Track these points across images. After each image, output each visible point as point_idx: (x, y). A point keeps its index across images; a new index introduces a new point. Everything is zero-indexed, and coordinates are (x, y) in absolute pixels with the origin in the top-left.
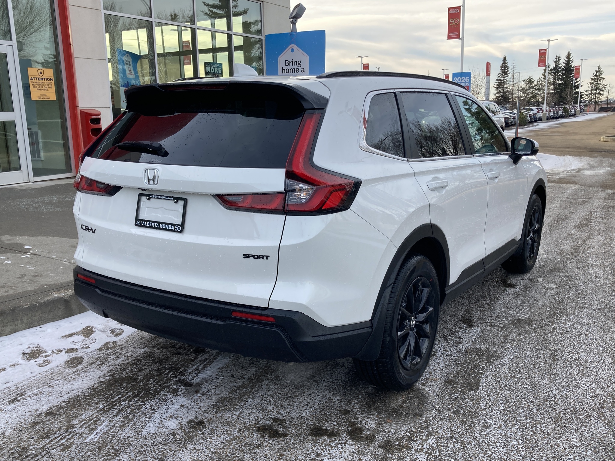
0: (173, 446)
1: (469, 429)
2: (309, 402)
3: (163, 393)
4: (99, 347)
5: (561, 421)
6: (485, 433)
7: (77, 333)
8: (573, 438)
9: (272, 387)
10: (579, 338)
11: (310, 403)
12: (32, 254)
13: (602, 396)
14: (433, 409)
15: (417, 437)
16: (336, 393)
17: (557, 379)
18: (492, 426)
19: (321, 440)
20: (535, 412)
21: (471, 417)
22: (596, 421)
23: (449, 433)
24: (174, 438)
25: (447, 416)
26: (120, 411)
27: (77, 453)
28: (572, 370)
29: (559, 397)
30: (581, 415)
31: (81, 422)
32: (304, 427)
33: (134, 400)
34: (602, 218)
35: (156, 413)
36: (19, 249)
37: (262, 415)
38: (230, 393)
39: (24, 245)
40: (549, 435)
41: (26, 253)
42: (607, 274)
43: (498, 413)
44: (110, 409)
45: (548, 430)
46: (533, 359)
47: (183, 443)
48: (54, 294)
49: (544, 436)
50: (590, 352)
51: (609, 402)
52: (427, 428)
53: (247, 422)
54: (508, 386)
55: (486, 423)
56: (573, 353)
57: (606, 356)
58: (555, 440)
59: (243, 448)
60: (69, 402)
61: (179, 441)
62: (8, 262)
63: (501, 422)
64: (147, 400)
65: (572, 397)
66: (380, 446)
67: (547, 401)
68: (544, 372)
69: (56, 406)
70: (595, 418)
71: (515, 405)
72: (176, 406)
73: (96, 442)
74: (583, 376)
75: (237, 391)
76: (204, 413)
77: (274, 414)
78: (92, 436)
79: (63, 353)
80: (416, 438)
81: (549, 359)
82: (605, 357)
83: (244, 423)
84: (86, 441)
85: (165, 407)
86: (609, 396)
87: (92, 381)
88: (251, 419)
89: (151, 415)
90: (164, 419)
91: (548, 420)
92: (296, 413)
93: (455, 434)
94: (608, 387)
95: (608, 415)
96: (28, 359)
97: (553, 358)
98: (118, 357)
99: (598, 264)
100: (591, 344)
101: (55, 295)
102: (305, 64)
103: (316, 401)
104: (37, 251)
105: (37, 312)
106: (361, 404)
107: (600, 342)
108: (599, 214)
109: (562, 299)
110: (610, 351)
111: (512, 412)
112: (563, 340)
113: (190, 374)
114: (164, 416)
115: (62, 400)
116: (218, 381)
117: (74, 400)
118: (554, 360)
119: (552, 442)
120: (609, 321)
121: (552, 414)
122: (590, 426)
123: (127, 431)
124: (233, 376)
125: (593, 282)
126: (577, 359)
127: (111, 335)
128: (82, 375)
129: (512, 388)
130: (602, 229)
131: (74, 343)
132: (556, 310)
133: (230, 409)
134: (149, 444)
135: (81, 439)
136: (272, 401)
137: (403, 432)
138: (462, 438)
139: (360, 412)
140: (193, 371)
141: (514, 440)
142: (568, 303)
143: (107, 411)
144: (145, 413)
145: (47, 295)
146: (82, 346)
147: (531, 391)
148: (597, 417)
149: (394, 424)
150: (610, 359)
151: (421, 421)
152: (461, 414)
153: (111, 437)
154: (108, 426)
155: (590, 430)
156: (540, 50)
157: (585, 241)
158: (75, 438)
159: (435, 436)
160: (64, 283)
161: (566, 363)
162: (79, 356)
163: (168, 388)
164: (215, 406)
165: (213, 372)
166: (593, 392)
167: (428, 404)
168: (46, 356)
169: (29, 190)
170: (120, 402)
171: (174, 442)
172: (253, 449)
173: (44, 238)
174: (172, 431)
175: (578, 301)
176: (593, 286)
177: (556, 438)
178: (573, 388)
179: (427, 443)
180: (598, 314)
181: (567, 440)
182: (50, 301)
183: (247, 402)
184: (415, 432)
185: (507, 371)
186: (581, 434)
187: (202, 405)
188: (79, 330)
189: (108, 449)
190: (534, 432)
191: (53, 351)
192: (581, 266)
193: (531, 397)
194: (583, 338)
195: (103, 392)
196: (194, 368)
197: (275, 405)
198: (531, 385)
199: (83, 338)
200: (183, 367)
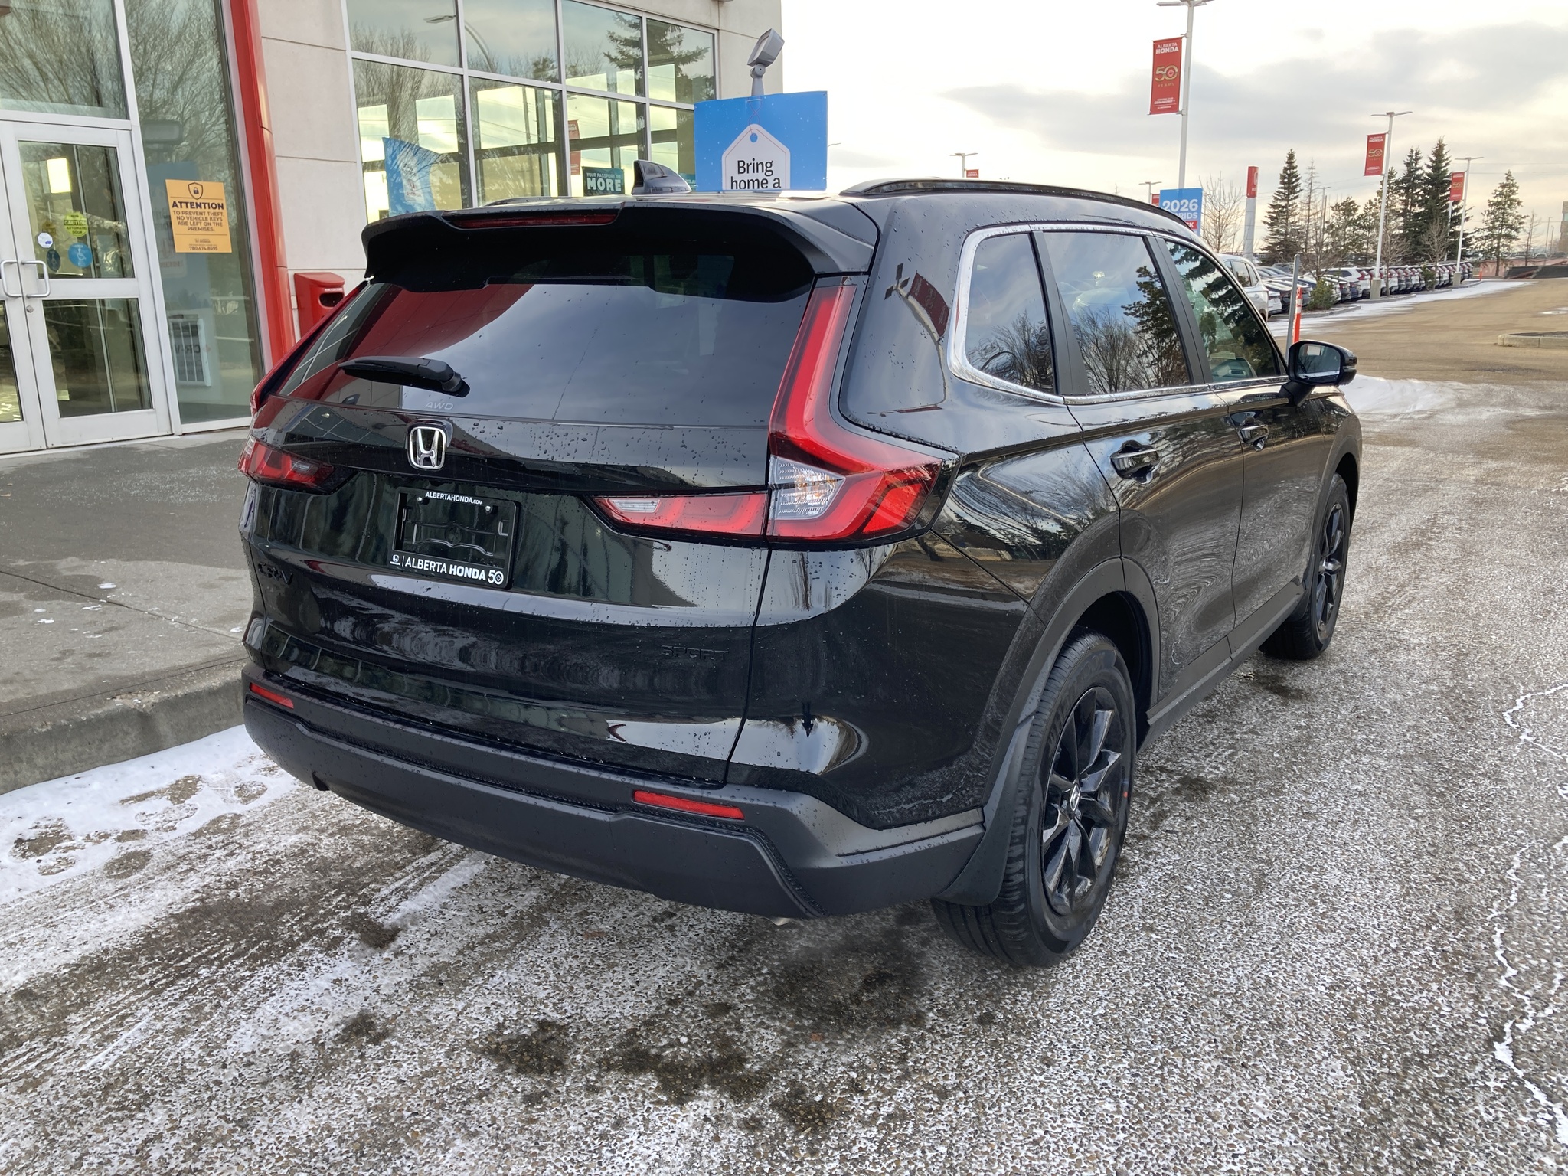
0: (282, 1087)
1: (1006, 1065)
2: (638, 982)
3: (306, 946)
4: (194, 829)
5: (1238, 1050)
6: (1042, 1078)
7: (159, 792)
8: (1257, 1100)
9: (564, 940)
10: (1333, 830)
11: (641, 984)
12: (110, 602)
13: (1355, 986)
14: (930, 1010)
15: (872, 1082)
16: (710, 958)
17: (1255, 936)
18: (1065, 1059)
19: (637, 1082)
20: (1180, 1024)
21: (1019, 1034)
22: (1326, 1054)
23: (954, 1074)
24: (291, 1067)
25: (959, 1027)
26: (190, 991)
27: (51, 1098)
28: (1296, 914)
29: (1247, 984)
30: (1291, 1036)
31: (89, 1018)
32: (608, 1045)
33: (232, 963)
34: (1459, 529)
35: (272, 999)
36: (86, 590)
37: (518, 1013)
38: (460, 953)
39: (101, 581)
40: (1199, 1087)
41: (96, 599)
42: (1439, 667)
43: (1087, 1025)
44: (167, 985)
45: (1199, 1075)
46: (1209, 882)
47: (308, 1079)
48: (118, 699)
49: (1186, 1089)
50: (1353, 868)
51: (1369, 1002)
52: (903, 1059)
53: (475, 1030)
54: (1129, 952)
55: (1051, 1050)
56: (1310, 869)
57: (1390, 878)
58: (1209, 1102)
59: (445, 1097)
60: (78, 966)
61: (301, 1074)
62: (47, 622)
63: (1088, 1049)
64: (263, 964)
65: (1280, 986)
66: (774, 1105)
67: (1215, 995)
68: (1228, 919)
69: (46, 976)
70: (1326, 1044)
71: (1134, 1004)
72: (323, 983)
73: (106, 1071)
74: (1322, 931)
75: (479, 948)
76: (384, 1001)
77: (547, 1010)
78: (101, 1057)
79: (109, 841)
80: (868, 1087)
81: (1248, 884)
82: (1386, 882)
83: (469, 1032)
84: (84, 1068)
85: (295, 985)
86: (1375, 987)
87: (150, 913)
88: (487, 1021)
89: (259, 1003)
90: (286, 1014)
91: (1207, 1048)
92: (598, 1009)
93: (968, 1077)
94: (1377, 961)
95: (1359, 1038)
96: (23, 856)
97: (1259, 881)
98: (232, 854)
99: (1423, 642)
100: (1358, 847)
101: (119, 702)
102: (782, 168)
103: (656, 979)
104: (124, 595)
105: (69, 742)
106: (761, 989)
107: (1382, 842)
108: (1453, 520)
109: (1317, 729)
110: (1401, 866)
111: (1123, 1024)
112: (1292, 836)
113: (382, 900)
114: (287, 1009)
115: (63, 961)
116: (441, 921)
117: (92, 960)
118: (1260, 885)
119: (1201, 1107)
120: (1416, 787)
121: (1220, 1031)
122: (1308, 1065)
123: (186, 1044)
124: (480, 909)
125: (1399, 687)
126: (1315, 887)
127: (236, 798)
128: (134, 897)
129: (1138, 957)
130: (1453, 556)
131: (144, 818)
132: (1296, 758)
133: (448, 993)
134: (227, 1081)
135: (73, 1063)
136: (552, 978)
137: (842, 1068)
138: (981, 1089)
139: (752, 1011)
140: (391, 894)
141: (1108, 1099)
142: (1327, 738)
143: (159, 992)
144: (245, 1000)
145: (100, 704)
146: (159, 825)
147: (1183, 966)
148: (1331, 1044)
149: (827, 1045)
150: (1398, 887)
151: (894, 1041)
152: (995, 1024)
153: (143, 1061)
154: (147, 1029)
155: (1307, 1076)
156: (1369, 137)
157: (1403, 586)
158: (61, 1061)
159: (915, 1081)
160: (149, 673)
161: (1287, 895)
162: (144, 849)
163: (320, 937)
164: (416, 987)
165: (436, 897)
166: (1335, 974)
167: (922, 996)
168: (67, 849)
169: (165, 452)
170: (197, 968)
171: (288, 1078)
172: (469, 1102)
173: (153, 564)
174: (293, 1047)
175: (1353, 734)
176: (1399, 698)
177: (1215, 1098)
178: (1289, 962)
179: (891, 1099)
180: (1393, 770)
181: (1241, 1103)
182: (103, 716)
183: (493, 976)
184: (870, 1070)
185: (1136, 914)
186: (1280, 1088)
187: (386, 981)
188: (165, 784)
189: (128, 1091)
190: (1163, 1080)
191: (88, 837)
192: (1382, 646)
193: (1178, 984)
194: (1343, 830)
195: (168, 941)
196: (397, 885)
197: (556, 987)
198: (1188, 950)
199: (169, 804)
200: (371, 883)
